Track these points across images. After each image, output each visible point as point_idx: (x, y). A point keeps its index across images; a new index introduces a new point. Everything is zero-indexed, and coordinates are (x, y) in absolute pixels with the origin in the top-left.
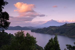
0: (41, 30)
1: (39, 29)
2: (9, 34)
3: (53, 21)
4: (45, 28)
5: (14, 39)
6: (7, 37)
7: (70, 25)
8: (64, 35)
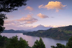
0: (32, 33)
1: (29, 32)
2: (3, 36)
3: (41, 26)
4: (34, 31)
5: (7, 41)
6: (1, 39)
7: (54, 29)
8: (50, 37)
